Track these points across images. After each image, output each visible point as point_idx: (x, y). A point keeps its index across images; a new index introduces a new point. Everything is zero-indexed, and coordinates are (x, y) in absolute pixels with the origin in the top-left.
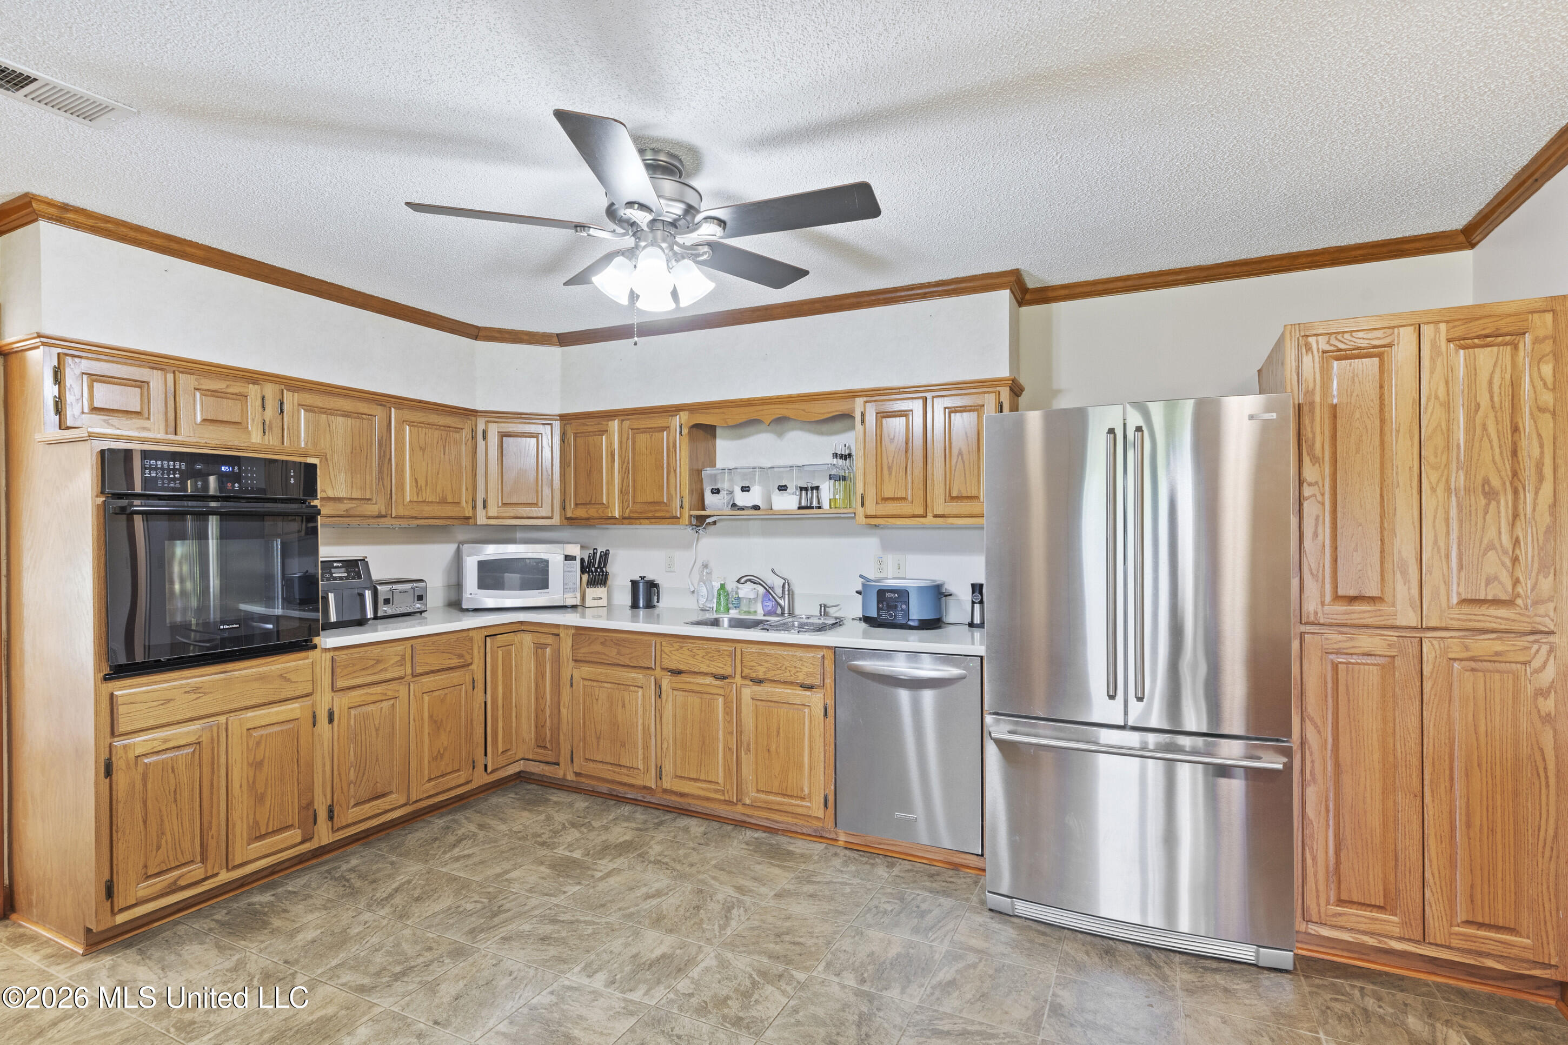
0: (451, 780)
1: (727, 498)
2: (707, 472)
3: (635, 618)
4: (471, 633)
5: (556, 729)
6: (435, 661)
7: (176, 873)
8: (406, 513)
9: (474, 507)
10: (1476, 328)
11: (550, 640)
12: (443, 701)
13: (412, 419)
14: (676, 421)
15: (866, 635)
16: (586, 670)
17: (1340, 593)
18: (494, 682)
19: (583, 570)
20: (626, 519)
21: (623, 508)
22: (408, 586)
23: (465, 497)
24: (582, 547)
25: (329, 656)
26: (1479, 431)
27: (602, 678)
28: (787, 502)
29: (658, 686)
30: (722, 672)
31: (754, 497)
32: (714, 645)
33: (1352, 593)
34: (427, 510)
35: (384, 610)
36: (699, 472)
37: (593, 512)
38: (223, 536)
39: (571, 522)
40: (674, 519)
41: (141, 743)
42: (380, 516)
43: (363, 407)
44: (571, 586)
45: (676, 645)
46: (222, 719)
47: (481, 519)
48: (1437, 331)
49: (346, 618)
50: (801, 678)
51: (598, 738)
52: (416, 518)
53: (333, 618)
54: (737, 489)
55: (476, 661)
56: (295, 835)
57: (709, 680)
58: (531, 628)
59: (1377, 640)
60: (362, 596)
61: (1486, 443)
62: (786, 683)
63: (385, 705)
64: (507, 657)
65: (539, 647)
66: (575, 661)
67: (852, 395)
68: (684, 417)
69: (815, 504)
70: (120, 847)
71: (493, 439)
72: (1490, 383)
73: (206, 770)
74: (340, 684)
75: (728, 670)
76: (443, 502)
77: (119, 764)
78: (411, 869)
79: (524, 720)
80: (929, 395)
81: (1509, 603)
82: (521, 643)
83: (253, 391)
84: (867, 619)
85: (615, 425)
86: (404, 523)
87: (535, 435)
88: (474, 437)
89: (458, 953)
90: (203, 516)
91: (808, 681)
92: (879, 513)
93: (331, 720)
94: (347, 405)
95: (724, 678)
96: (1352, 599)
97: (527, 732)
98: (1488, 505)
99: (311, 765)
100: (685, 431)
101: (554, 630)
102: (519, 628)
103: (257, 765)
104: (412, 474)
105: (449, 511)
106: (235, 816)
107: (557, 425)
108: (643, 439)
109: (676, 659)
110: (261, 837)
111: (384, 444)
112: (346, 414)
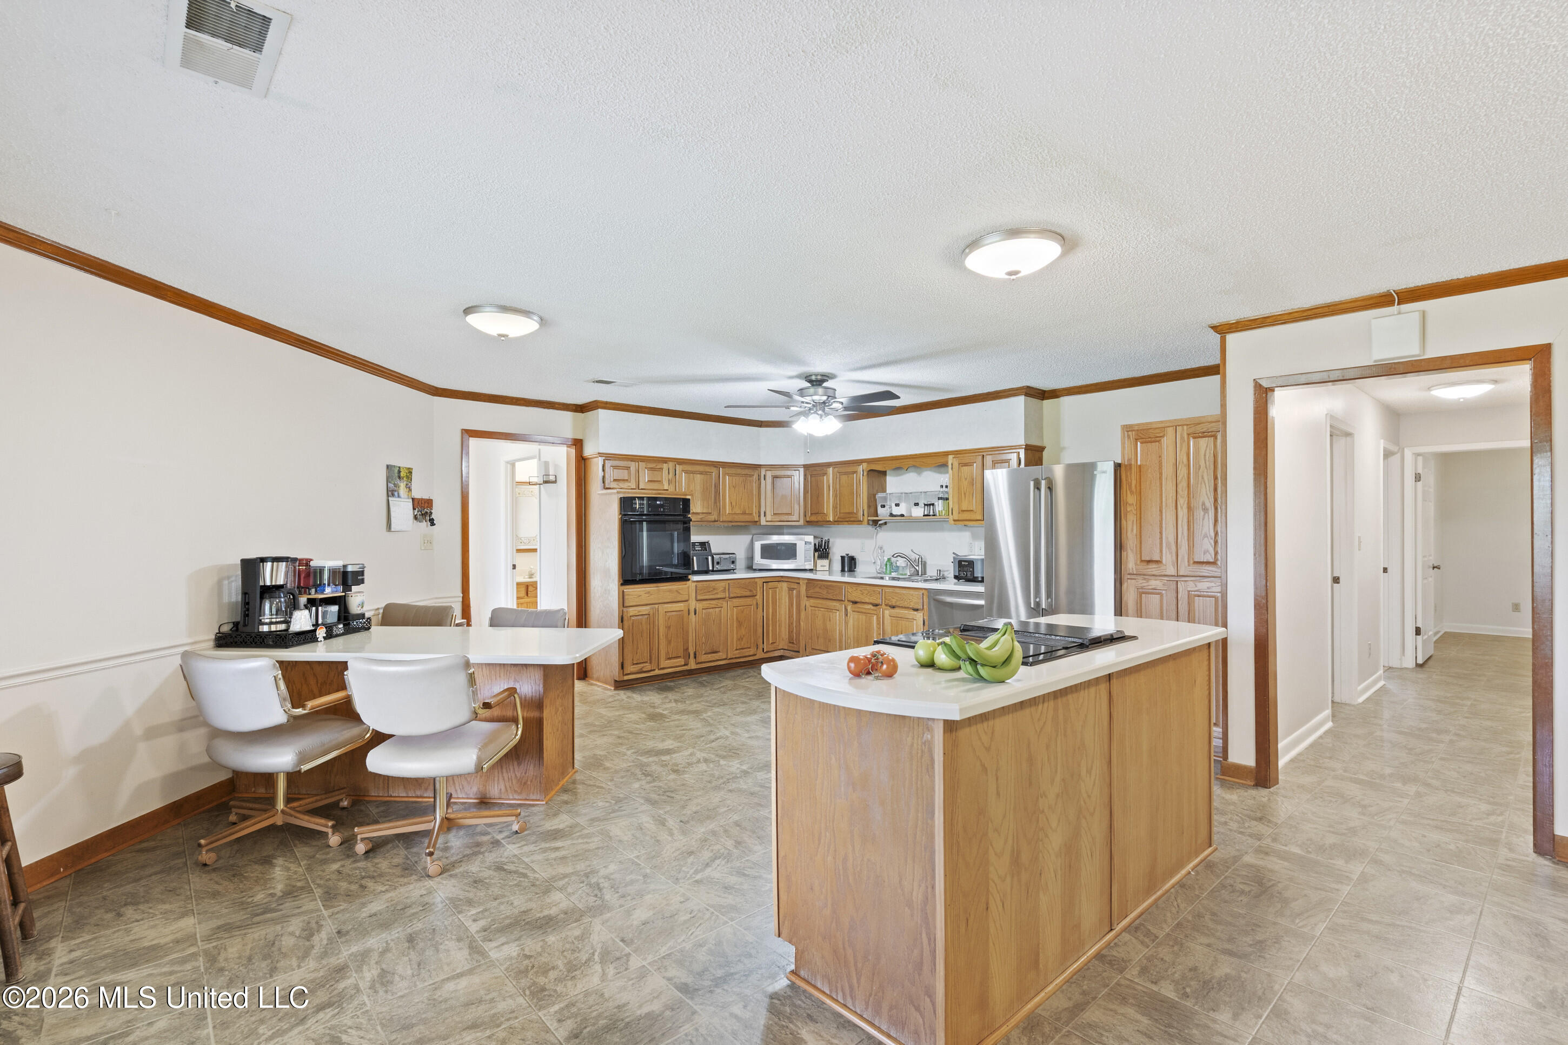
0: (746, 652)
1: (889, 510)
2: (880, 495)
3: (843, 575)
4: (756, 580)
5: (798, 634)
6: (739, 592)
7: (642, 665)
8: (727, 520)
9: (759, 516)
10: (1199, 429)
11: (795, 586)
12: (742, 612)
13: (730, 472)
14: (860, 468)
15: (955, 584)
16: (812, 601)
17: (1143, 559)
18: (768, 606)
19: (816, 550)
20: (837, 522)
21: (834, 517)
22: (727, 556)
23: (755, 510)
24: (815, 537)
25: (694, 584)
26: (1200, 478)
27: (820, 606)
28: (918, 512)
29: (846, 610)
30: (876, 602)
31: (902, 510)
32: (872, 588)
33: (1148, 559)
34: (737, 518)
35: (717, 567)
36: (874, 496)
37: (819, 518)
38: (648, 530)
39: (809, 523)
40: (860, 522)
41: (632, 611)
42: (715, 521)
43: (707, 469)
44: (808, 558)
45: (854, 588)
46: (657, 606)
47: (763, 522)
48: (1183, 429)
49: (701, 569)
50: (912, 605)
51: (818, 638)
52: (731, 522)
53: (696, 569)
54: (893, 505)
55: (758, 594)
56: (681, 661)
57: (871, 606)
58: (786, 580)
59: (1158, 582)
60: (707, 559)
61: (1203, 485)
62: (905, 608)
63: (717, 609)
64: (774, 594)
65: (791, 590)
66: (807, 597)
67: (947, 454)
68: (865, 465)
69: (931, 513)
70: (626, 650)
71: (769, 479)
72: (1205, 455)
73: (652, 626)
74: (699, 598)
75: (879, 601)
76: (744, 513)
77: (625, 618)
78: (729, 683)
79: (783, 629)
80: (984, 454)
81: (1214, 563)
82: (782, 587)
83: (665, 466)
84: (956, 577)
85: (830, 470)
86: (726, 524)
87: (789, 477)
88: (759, 479)
89: (743, 703)
90: (641, 522)
91: (916, 607)
92: (960, 519)
93: (695, 614)
94: (701, 468)
95: (876, 605)
96: (1149, 562)
97: (784, 634)
98: (1204, 515)
99: (688, 632)
100: (865, 474)
101: (797, 581)
102: (780, 579)
103: (669, 628)
104: (729, 500)
105: (747, 518)
106: (661, 647)
107: (802, 470)
108: (844, 478)
109: (855, 595)
110: (670, 659)
111: (717, 486)
112: (701, 473)
